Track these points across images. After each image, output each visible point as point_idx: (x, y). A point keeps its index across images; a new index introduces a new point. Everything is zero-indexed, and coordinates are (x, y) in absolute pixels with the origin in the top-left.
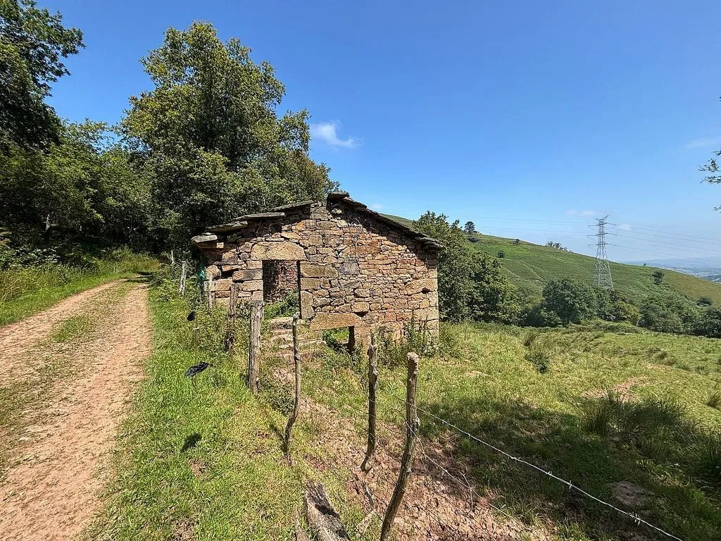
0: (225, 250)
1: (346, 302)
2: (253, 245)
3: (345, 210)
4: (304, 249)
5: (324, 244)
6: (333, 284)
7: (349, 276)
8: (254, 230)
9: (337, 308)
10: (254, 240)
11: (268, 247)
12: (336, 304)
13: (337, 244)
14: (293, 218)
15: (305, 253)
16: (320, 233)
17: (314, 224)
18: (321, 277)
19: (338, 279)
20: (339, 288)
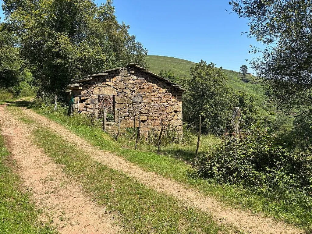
1: (136, 116)
2: (94, 88)
3: (136, 71)
4: (117, 90)
5: (126, 87)
6: (130, 107)
7: (138, 103)
8: (94, 81)
9: (132, 118)
10: (94, 86)
11: (100, 89)
12: (131, 116)
13: (132, 88)
14: (111, 75)
15: (117, 92)
16: (123, 82)
17: (121, 78)
18: (124, 103)
19: (132, 104)
20: (133, 108)
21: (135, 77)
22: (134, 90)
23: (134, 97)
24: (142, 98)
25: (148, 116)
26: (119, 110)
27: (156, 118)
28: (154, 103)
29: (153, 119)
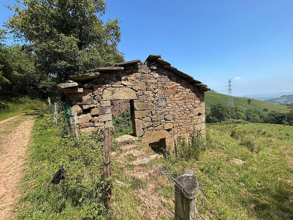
0: (84, 94)
1: (161, 124)
2: (103, 90)
3: (158, 67)
4: (136, 92)
5: (147, 88)
6: (153, 114)
7: (162, 108)
8: (103, 79)
9: (156, 128)
10: (104, 86)
11: (114, 91)
12: (155, 125)
13: (154, 89)
14: (128, 71)
15: (136, 95)
16: (144, 82)
17: (140, 76)
18: (146, 110)
19: (156, 110)
20: (157, 115)
21: (157, 75)
22: (157, 91)
23: (157, 100)
24: (166, 101)
25: (174, 123)
26: (141, 120)
27: (181, 124)
28: (179, 106)
29: (179, 126)
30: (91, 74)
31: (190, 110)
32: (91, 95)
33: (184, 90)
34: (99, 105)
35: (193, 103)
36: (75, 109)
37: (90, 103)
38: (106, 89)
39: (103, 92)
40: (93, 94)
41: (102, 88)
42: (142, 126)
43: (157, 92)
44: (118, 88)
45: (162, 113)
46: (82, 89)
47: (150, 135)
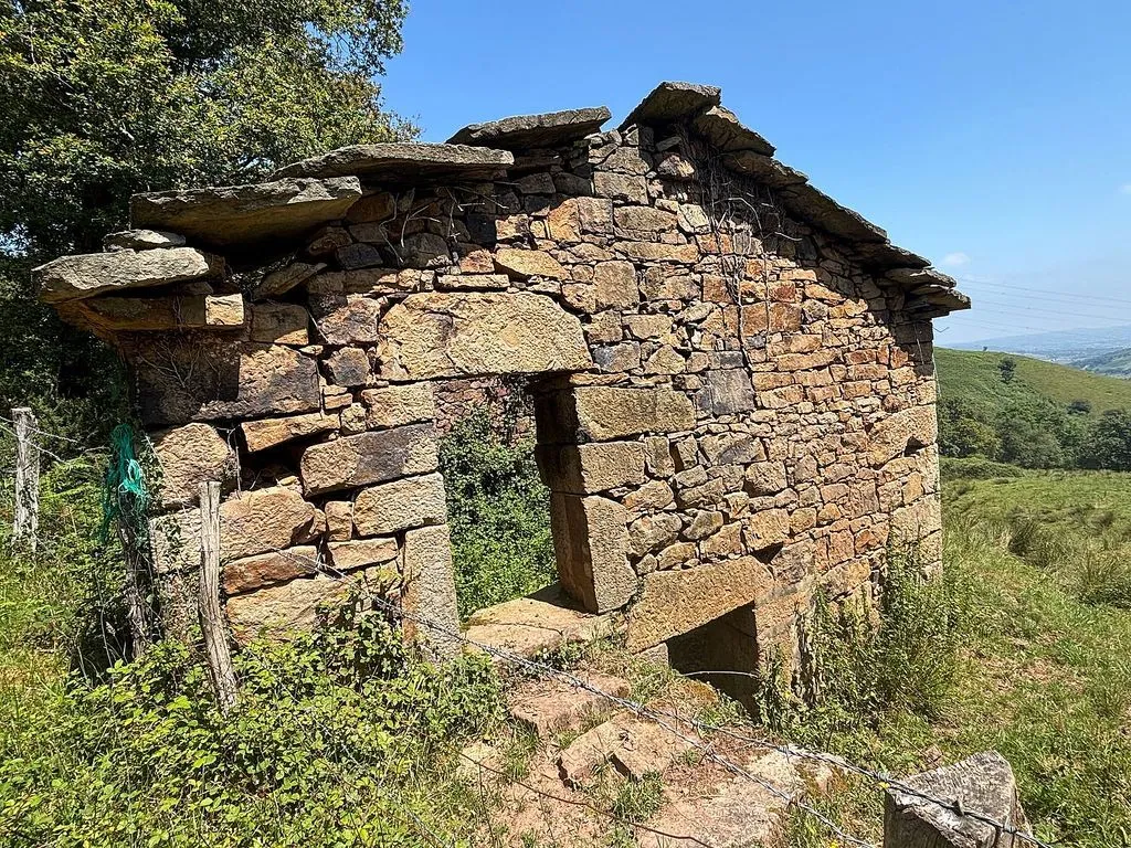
0: (249, 338)
1: (727, 520)
2: (385, 309)
4: (582, 320)
5: (643, 298)
6: (685, 456)
7: (726, 419)
8: (382, 233)
9: (705, 547)
10: (388, 284)
11: (452, 315)
12: (700, 531)
13: (683, 300)
14: (530, 185)
15: (586, 338)
16: (627, 255)
17: (606, 217)
18: (647, 434)
19: (697, 436)
20: (706, 467)
21: (695, 216)
22: (698, 315)
23: (702, 373)
24: (750, 374)
25: (793, 506)
26: (619, 500)
27: (829, 510)
28: (815, 404)
29: (819, 526)
30: (303, 187)
31: (868, 427)
32: (296, 347)
33: (834, 311)
34: (360, 419)
35: (884, 385)
36: (182, 452)
37: (294, 405)
38: (399, 300)
39: (379, 321)
40: (314, 337)
41: (377, 296)
42: (624, 544)
43: (699, 321)
44: (476, 295)
45: (729, 448)
46: (238, 298)
47: (672, 592)
